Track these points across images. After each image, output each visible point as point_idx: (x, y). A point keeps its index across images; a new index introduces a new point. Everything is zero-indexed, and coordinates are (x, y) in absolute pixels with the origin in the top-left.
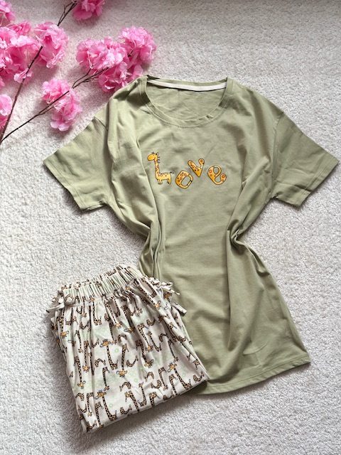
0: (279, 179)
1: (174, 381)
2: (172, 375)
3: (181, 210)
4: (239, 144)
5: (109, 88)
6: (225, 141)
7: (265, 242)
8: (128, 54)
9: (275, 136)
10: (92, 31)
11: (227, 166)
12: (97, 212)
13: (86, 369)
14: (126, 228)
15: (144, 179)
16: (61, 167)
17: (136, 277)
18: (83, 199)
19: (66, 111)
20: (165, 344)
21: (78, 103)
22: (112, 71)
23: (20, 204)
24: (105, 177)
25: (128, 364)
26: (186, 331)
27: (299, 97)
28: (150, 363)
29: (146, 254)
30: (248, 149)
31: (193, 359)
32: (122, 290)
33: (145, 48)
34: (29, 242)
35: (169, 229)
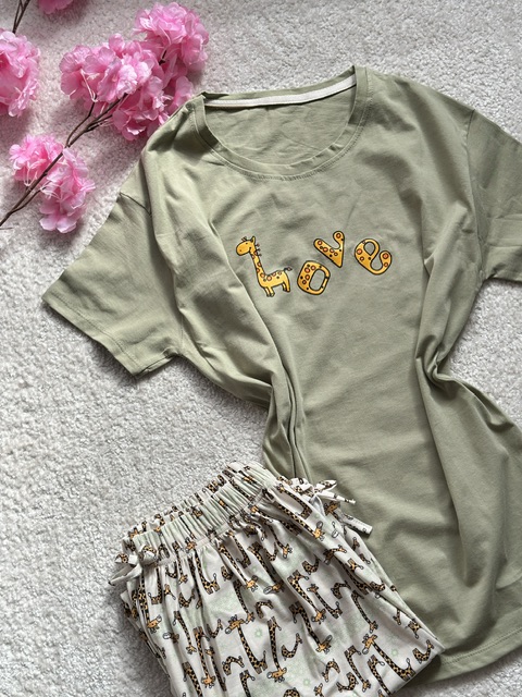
0: (491, 240)
1: (380, 669)
2: (373, 657)
3: (321, 336)
4: (403, 189)
5: (136, 132)
6: (373, 188)
7: (490, 366)
8: (158, 58)
9: (469, 158)
10: (79, 28)
11: (389, 236)
12: (165, 373)
13: (209, 681)
14: (224, 391)
15: (239, 293)
16: (78, 301)
17: (265, 485)
18: (132, 355)
19: (65, 193)
20: (347, 602)
21: (83, 174)
22: (136, 99)
23: (16, 387)
24: (164, 303)
25: (287, 654)
26: (381, 568)
27: (495, 76)
28: (326, 644)
29: (273, 437)
30: (423, 196)
31: (405, 620)
32: (243, 515)
33: (188, 42)
34: (48, 456)
35: (305, 378)
